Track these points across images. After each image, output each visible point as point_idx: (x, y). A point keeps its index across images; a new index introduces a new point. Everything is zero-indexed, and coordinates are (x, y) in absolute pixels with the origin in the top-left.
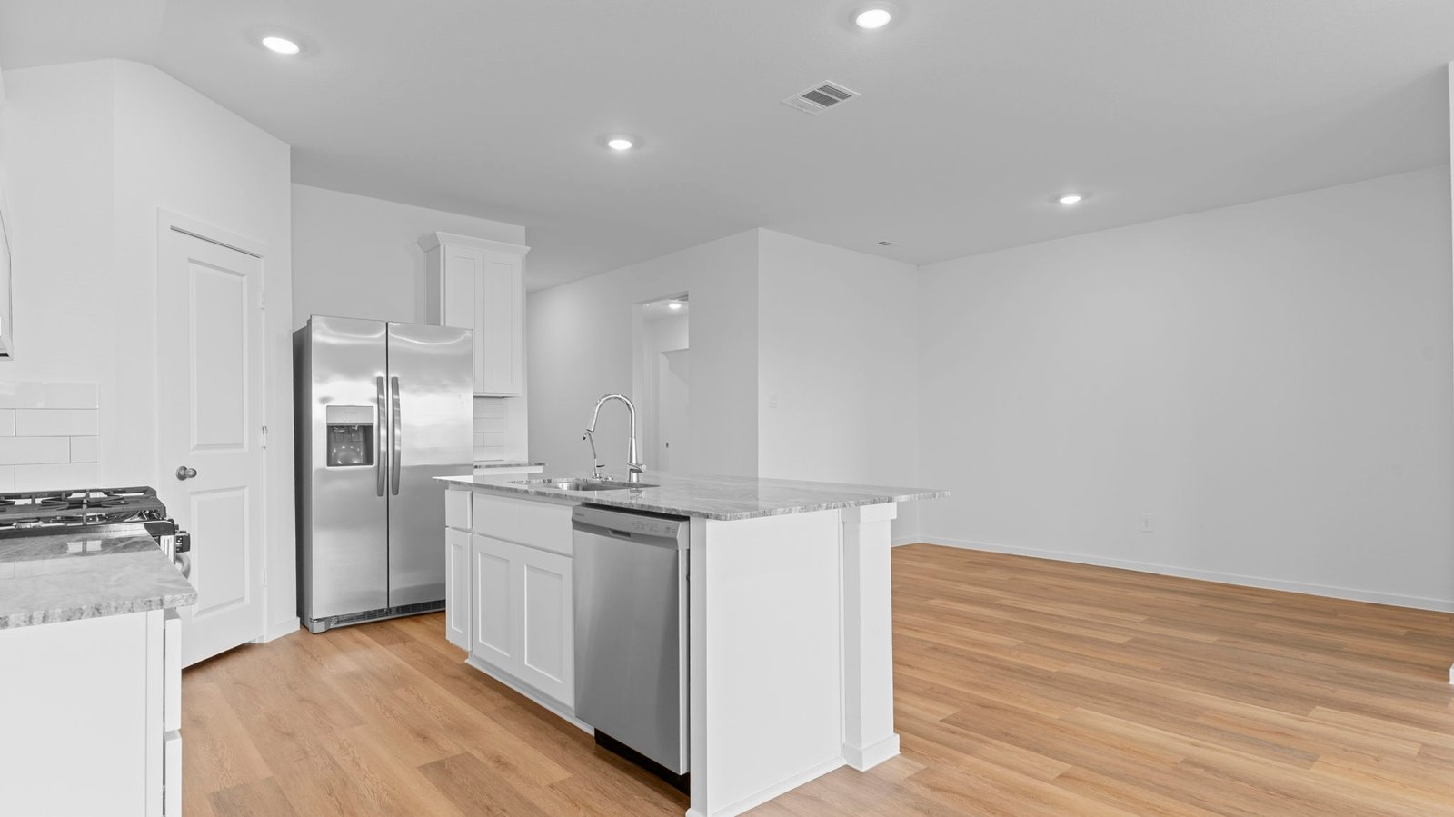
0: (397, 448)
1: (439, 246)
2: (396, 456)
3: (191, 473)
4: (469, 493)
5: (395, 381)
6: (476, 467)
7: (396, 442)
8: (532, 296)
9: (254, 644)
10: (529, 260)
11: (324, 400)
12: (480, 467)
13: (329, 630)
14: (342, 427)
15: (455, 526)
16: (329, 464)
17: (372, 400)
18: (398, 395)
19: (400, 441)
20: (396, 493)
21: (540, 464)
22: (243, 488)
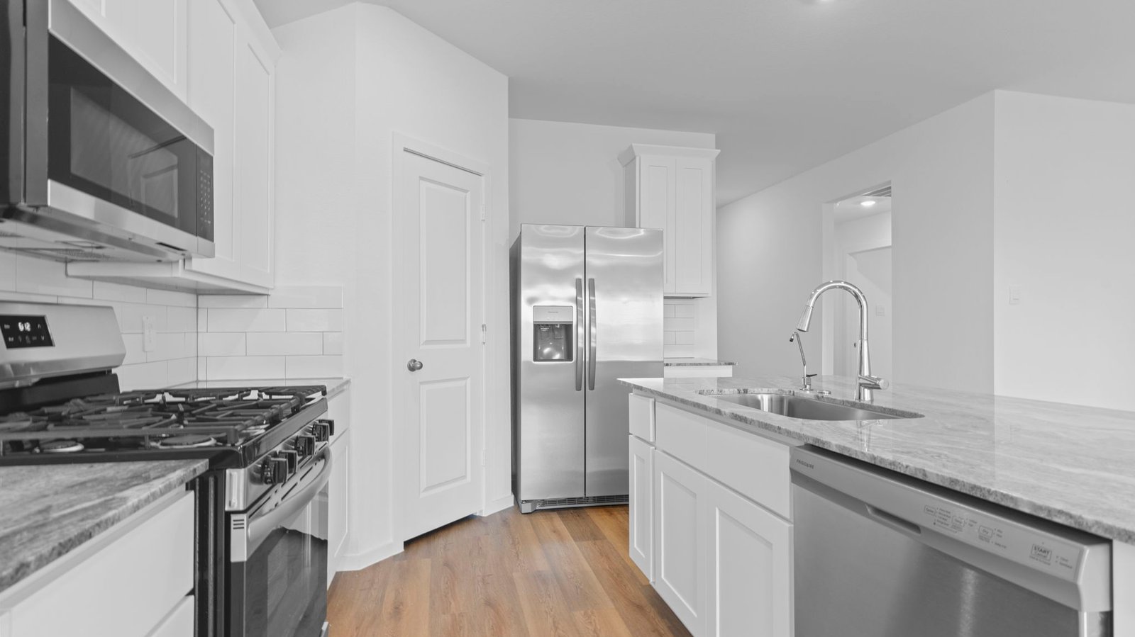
0: (593, 344)
1: (635, 158)
2: (593, 352)
3: (418, 366)
4: (652, 400)
5: (592, 281)
6: (667, 365)
7: (592, 339)
8: (721, 208)
9: (476, 516)
10: (721, 165)
11: (531, 300)
12: (671, 365)
13: (535, 511)
14: (547, 325)
15: (638, 435)
16: (535, 359)
17: (570, 300)
18: (594, 296)
19: (595, 338)
20: (592, 388)
21: (730, 364)
22: (465, 378)
